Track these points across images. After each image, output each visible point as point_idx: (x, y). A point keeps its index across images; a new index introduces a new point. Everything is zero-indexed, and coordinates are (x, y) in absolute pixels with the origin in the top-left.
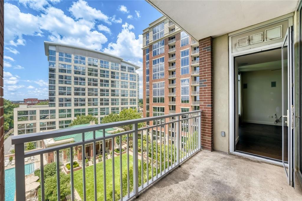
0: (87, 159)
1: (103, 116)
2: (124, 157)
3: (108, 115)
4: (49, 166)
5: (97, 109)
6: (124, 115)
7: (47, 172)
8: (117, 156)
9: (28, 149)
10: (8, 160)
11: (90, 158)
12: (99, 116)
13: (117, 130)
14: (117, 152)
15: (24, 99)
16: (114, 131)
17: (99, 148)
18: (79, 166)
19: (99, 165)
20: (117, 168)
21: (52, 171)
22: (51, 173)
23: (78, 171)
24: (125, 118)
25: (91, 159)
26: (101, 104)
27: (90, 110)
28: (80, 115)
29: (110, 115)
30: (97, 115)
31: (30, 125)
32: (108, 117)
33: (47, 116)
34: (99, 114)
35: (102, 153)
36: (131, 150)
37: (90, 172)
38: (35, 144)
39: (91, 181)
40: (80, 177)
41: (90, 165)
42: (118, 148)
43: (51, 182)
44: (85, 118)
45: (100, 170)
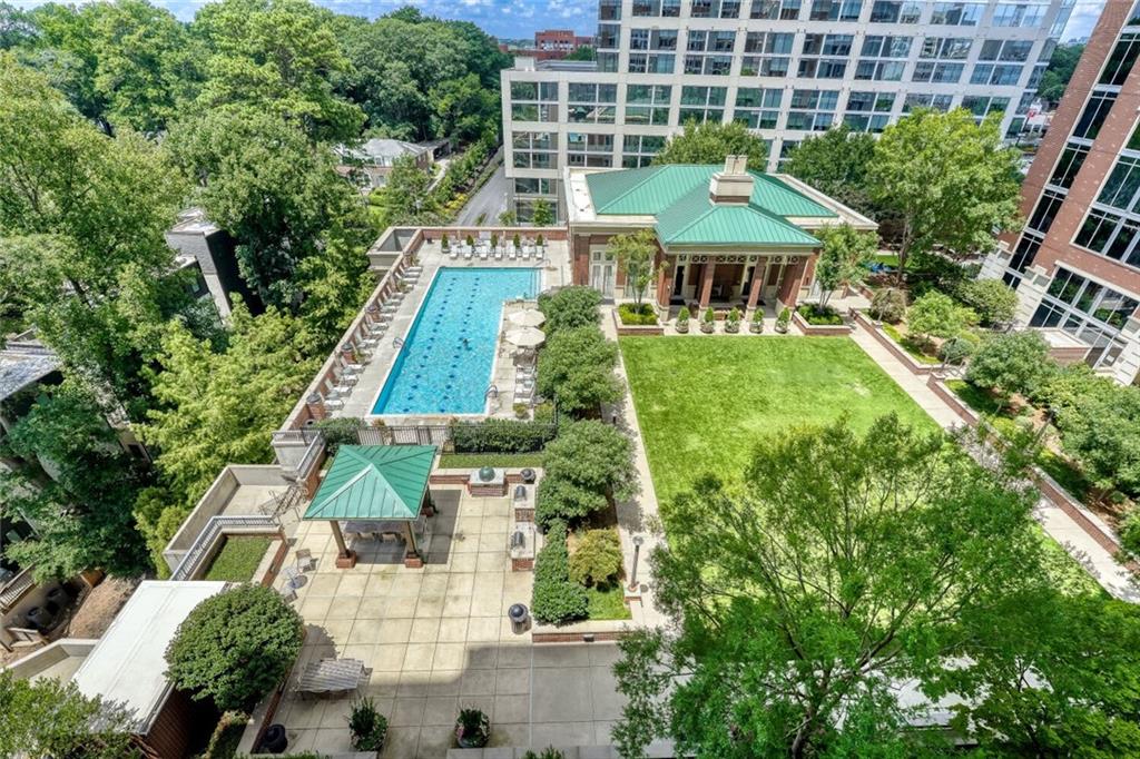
0: (685, 309)
1: (798, 136)
2: (833, 349)
3: (820, 134)
4: (570, 294)
5: (777, 93)
6: (905, 147)
7: (562, 311)
8: (801, 334)
9: (537, 220)
10: (489, 243)
11: (697, 307)
12: (779, 135)
13: (841, 220)
14: (807, 319)
15: (537, 34)
16: (826, 220)
17: (740, 279)
18: (654, 323)
19: (724, 343)
20: (784, 382)
21: (574, 313)
22: (573, 320)
23: (651, 338)
24: (903, 162)
25: (702, 314)
26: (806, 68)
27: (747, 97)
28: (699, 116)
29: (833, 135)
30: (769, 124)
31: (547, 137)
32: (817, 145)
33: (589, 109)
34: (782, 121)
35: (746, 301)
36: (879, 331)
37: (686, 358)
38: (553, 209)
39: (679, 388)
40: (650, 361)
41: (690, 334)
42: (818, 301)
43: (564, 346)
44: (715, 135)
45: (720, 363)
